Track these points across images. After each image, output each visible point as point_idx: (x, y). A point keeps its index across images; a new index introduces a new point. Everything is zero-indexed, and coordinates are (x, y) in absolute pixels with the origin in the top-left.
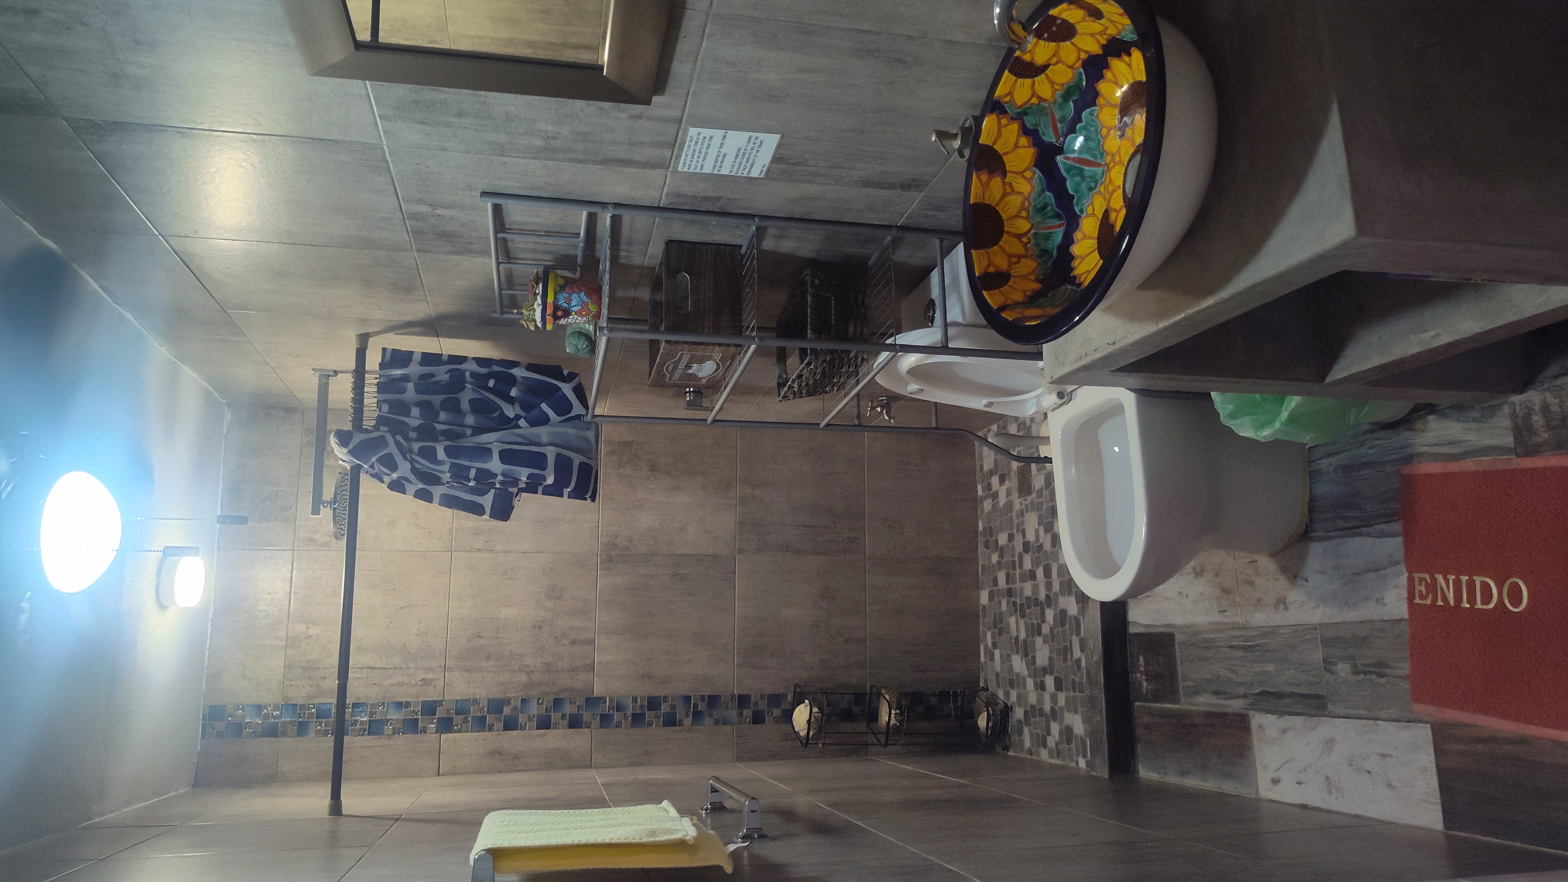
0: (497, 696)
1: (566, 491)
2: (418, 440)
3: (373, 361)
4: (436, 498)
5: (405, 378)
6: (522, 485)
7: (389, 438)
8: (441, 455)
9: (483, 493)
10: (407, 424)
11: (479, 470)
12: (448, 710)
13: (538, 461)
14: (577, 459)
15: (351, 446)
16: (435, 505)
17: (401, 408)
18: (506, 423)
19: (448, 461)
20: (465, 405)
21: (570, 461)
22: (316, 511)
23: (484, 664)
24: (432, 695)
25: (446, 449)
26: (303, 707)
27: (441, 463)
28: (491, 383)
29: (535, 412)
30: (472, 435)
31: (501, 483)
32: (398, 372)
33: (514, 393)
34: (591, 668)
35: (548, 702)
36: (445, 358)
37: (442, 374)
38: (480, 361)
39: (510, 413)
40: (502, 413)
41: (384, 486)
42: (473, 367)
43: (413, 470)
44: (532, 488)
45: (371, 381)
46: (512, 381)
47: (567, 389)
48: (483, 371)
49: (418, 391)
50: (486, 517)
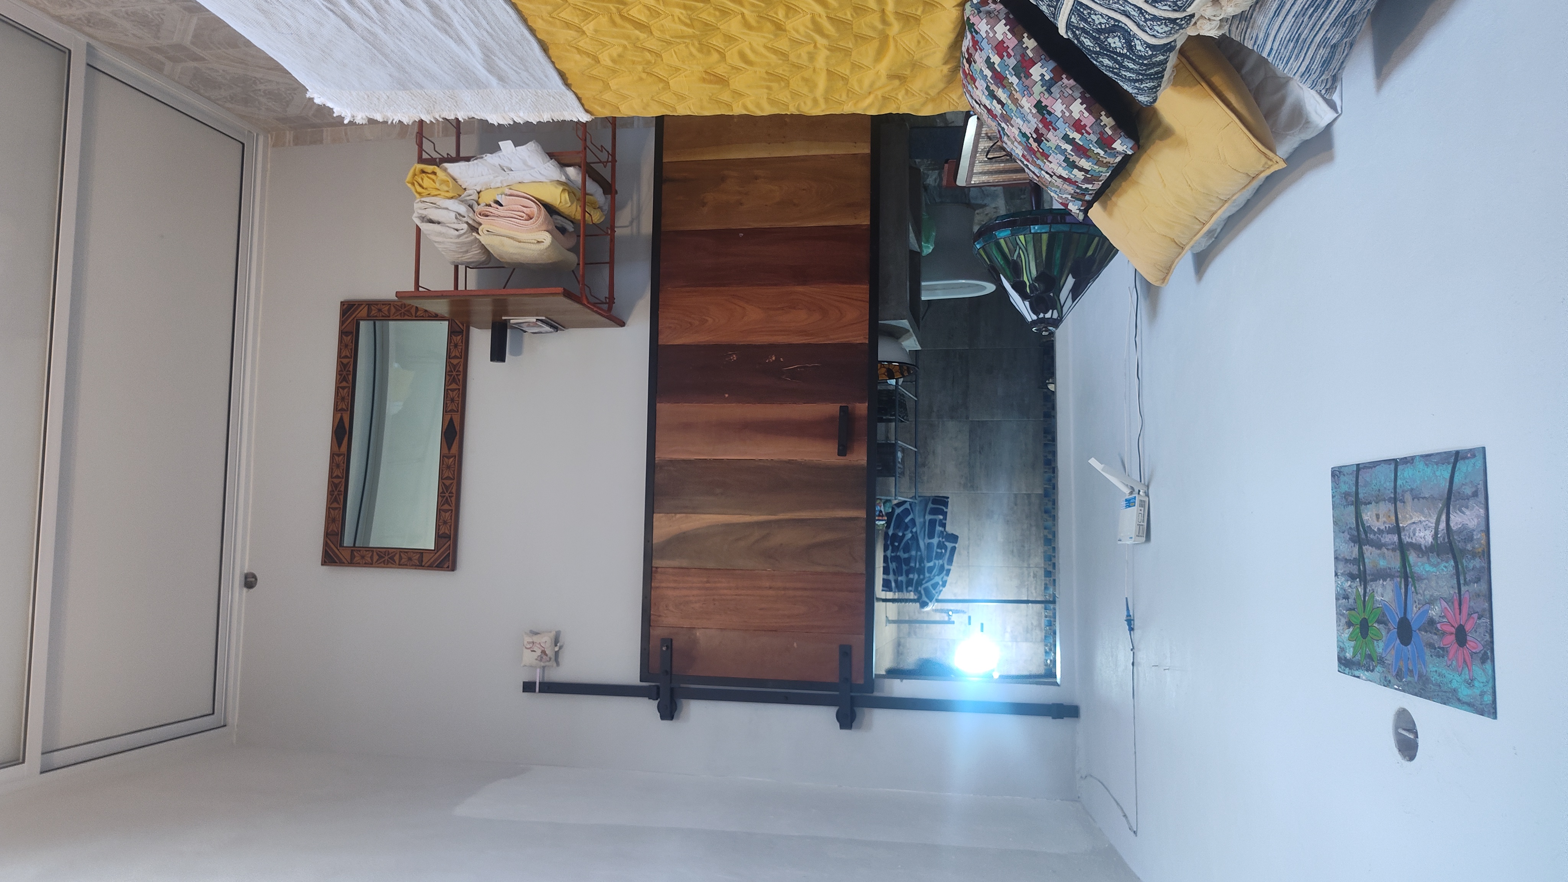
0: (1042, 541)
1: (945, 510)
2: (924, 575)
3: (890, 595)
4: (949, 567)
5: (896, 581)
6: (943, 529)
7: (923, 586)
8: (931, 564)
9: (946, 548)
10: (917, 580)
11: (938, 547)
12: (1049, 565)
13: (932, 523)
14: (930, 505)
15: (928, 601)
16: (952, 568)
17: (909, 583)
18: (915, 538)
19: (934, 561)
20: (906, 556)
21: (932, 509)
22: (953, 623)
23: (1026, 548)
24: (1041, 573)
25: (928, 562)
26: (1046, 633)
27: (935, 564)
28: (896, 544)
29: (910, 525)
30: (920, 551)
31: (942, 538)
32: (893, 584)
33: (900, 534)
34: (1029, 496)
35: (1045, 516)
36: (885, 565)
37: (893, 566)
38: (885, 549)
39: (910, 535)
40: (910, 539)
41: (944, 589)
42: (889, 553)
43: (938, 575)
44: (944, 525)
45: (897, 596)
46: (894, 535)
47: (898, 511)
48: (890, 548)
49: (902, 575)
50: (957, 546)
